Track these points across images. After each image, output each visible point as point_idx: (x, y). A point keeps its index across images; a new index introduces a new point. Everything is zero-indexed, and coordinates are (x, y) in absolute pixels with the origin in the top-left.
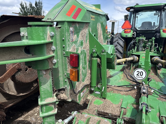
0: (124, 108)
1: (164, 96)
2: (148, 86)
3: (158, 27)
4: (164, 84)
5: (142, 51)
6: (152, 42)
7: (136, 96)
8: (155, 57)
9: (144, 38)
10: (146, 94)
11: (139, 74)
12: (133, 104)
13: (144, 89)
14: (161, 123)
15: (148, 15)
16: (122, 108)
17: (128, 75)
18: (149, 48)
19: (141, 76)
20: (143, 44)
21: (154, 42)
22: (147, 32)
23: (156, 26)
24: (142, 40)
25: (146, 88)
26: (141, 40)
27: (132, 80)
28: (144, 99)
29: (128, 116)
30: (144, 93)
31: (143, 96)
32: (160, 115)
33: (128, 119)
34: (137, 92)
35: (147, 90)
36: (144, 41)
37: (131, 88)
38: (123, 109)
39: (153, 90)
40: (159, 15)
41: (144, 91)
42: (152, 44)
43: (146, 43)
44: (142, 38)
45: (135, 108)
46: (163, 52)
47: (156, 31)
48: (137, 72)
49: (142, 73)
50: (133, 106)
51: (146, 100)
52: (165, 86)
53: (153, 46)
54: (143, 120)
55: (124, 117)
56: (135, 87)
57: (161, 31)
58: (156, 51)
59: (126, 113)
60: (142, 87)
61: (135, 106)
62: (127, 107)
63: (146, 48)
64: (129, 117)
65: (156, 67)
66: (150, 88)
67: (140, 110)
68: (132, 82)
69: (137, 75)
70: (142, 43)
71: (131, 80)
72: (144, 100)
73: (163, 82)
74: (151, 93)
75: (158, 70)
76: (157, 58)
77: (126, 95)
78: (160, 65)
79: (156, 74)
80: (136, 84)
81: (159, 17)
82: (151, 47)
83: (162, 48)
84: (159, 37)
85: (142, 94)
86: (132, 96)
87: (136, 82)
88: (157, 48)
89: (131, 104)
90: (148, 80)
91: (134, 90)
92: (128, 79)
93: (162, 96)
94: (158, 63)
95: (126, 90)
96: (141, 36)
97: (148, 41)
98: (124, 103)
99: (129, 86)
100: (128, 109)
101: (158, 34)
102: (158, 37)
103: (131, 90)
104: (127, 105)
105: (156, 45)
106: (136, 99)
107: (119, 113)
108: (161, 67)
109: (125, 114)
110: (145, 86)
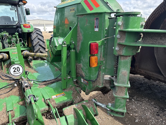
0: (11, 111)
1: (42, 83)
2: (27, 79)
3: (17, 22)
4: (39, 73)
5: (9, 47)
6: (16, 37)
7: (18, 93)
8: (24, 51)
9: (7, 34)
10: (29, 87)
11: (16, 70)
12: (18, 103)
13: (25, 83)
14: (48, 105)
15: (2, 10)
16: (8, 112)
17: (2, 76)
18: (15, 43)
19: (18, 72)
20: (7, 41)
21: (18, 37)
22: (8, 27)
23: (15, 22)
24: (6, 36)
25: (26, 81)
26: (4, 36)
27: (9, 79)
28: (28, 92)
29: (17, 116)
30: (27, 87)
31: (27, 89)
32: (44, 100)
33: (19, 119)
34: (19, 89)
35: (28, 83)
36: (7, 36)
37: (11, 87)
38: (10, 113)
39: (33, 81)
40: (16, 10)
41: (26, 84)
42: (17, 39)
43: (10, 39)
44: (5, 34)
45: (21, 105)
46: (28, 46)
47: (17, 27)
48: (13, 69)
49: (18, 68)
50: (19, 104)
51: (31, 92)
52: (40, 75)
53: (19, 41)
54: (35, 110)
55: (13, 120)
56: (16, 85)
57: (22, 26)
58: (23, 46)
59: (14, 114)
60: (23, 82)
61: (21, 103)
62: (13, 108)
63: (12, 44)
64: (19, 117)
65: (27, 60)
66: (29, 80)
67: (29, 103)
68: (9, 81)
69: (14, 72)
70: (6, 39)
71: (7, 80)
72: (30, 93)
73: (37, 72)
74: (31, 85)
75: (30, 63)
76: (26, 52)
77: (8, 97)
78: (30, 57)
79: (30, 66)
80: (14, 81)
81: (16, 12)
82: (16, 43)
83: (27, 43)
84: (22, 32)
85: (26, 88)
86: (15, 95)
87: (14, 80)
88: (22, 43)
89: (16, 103)
90: (26, 74)
91: (15, 88)
92: (4, 79)
93: (41, 84)
94: (29, 57)
95: (6, 92)
96: (3, 32)
97: (12, 37)
98: (8, 106)
99: (8, 86)
100: (15, 110)
101: (20, 30)
102: (20, 32)
103: (12, 90)
104: (13, 106)
105: (20, 41)
106: (20, 96)
107: (7, 119)
108: (31, 60)
109: (13, 116)
110: (24, 80)
